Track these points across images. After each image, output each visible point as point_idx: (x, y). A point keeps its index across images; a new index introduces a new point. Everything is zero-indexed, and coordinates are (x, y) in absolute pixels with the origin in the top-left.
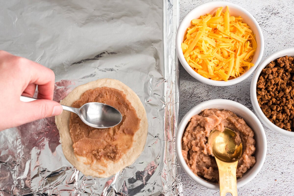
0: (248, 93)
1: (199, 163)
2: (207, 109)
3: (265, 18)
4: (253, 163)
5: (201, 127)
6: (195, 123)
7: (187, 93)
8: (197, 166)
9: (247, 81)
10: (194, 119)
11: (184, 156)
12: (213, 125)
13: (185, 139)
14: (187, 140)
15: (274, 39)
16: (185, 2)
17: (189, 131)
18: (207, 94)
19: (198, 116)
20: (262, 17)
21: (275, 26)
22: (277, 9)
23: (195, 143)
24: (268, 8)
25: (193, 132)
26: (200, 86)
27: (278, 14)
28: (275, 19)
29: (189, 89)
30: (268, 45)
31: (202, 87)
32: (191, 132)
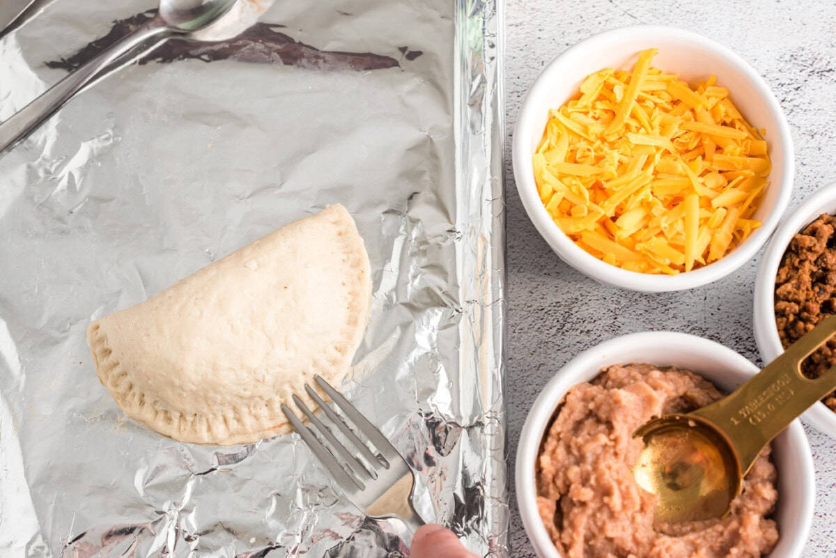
0: (743, 320)
1: (591, 543)
2: (617, 365)
3: (789, 86)
4: (768, 541)
5: (599, 421)
6: (577, 410)
7: (550, 317)
8: (586, 552)
9: (739, 282)
10: (574, 394)
11: (543, 518)
12: (638, 415)
13: (545, 460)
14: (552, 464)
15: (820, 149)
16: (539, 38)
17: (559, 434)
18: (611, 322)
19: (589, 387)
20: (779, 84)
21: (822, 110)
22: (828, 57)
23: (580, 474)
24: (800, 54)
25: (574, 438)
26: (589, 298)
27: (831, 72)
28: (821, 88)
29: (555, 306)
30: (803, 169)
31: (598, 300)
32: (565, 437)
